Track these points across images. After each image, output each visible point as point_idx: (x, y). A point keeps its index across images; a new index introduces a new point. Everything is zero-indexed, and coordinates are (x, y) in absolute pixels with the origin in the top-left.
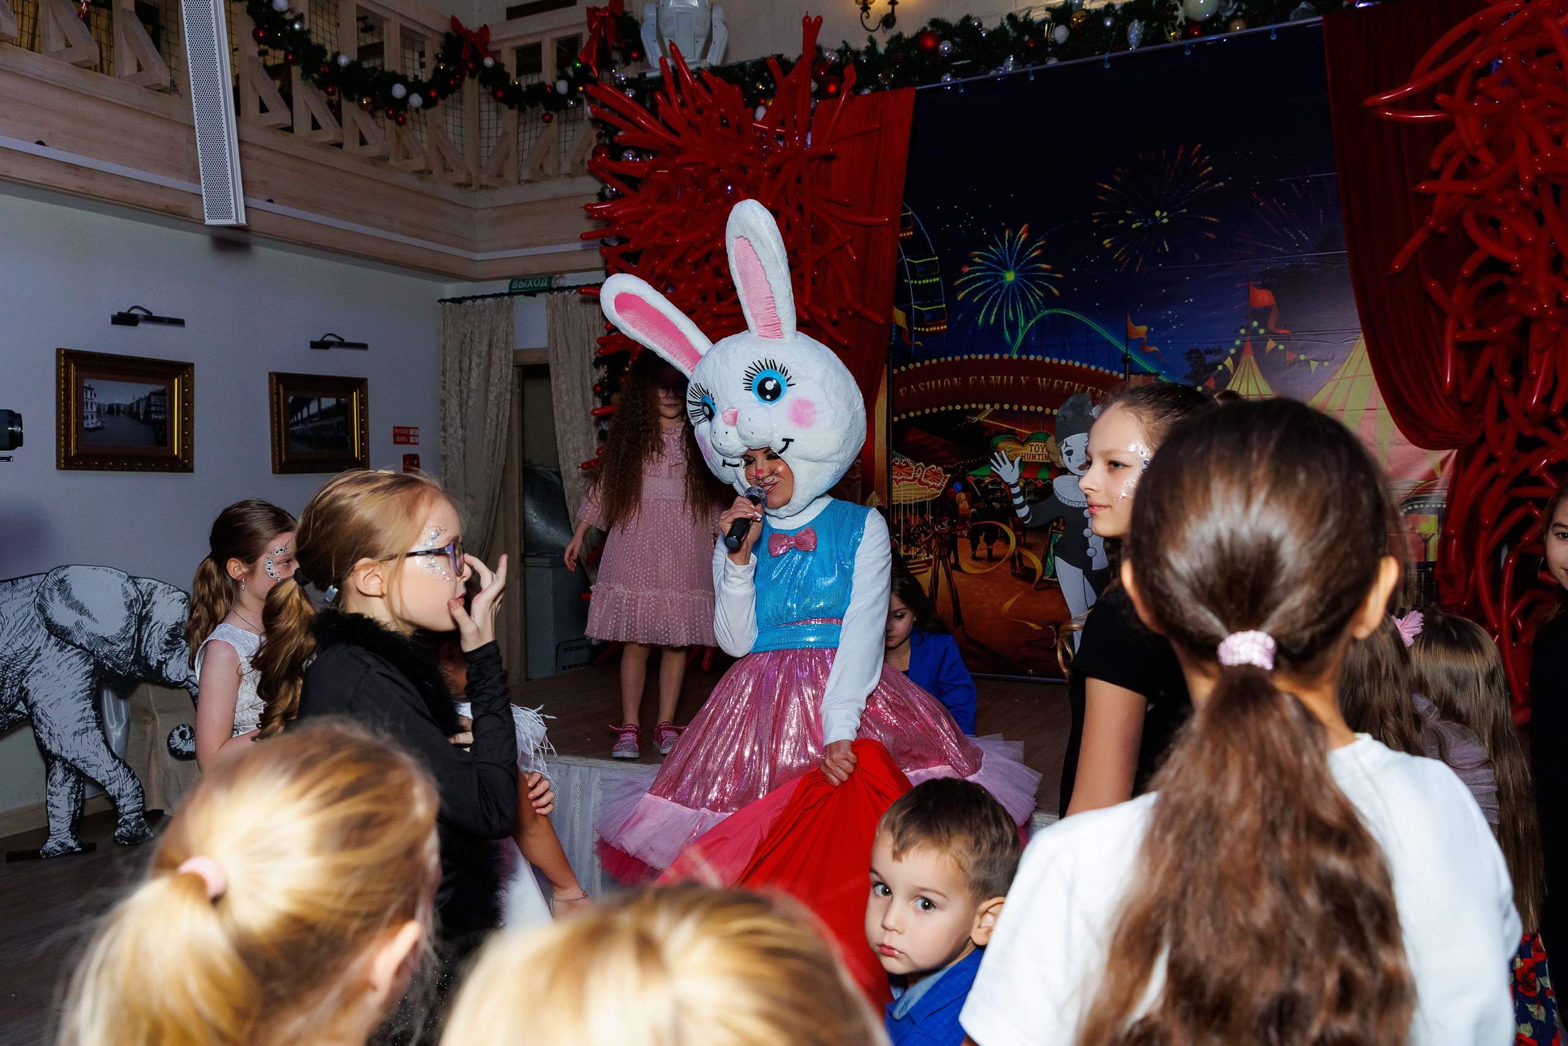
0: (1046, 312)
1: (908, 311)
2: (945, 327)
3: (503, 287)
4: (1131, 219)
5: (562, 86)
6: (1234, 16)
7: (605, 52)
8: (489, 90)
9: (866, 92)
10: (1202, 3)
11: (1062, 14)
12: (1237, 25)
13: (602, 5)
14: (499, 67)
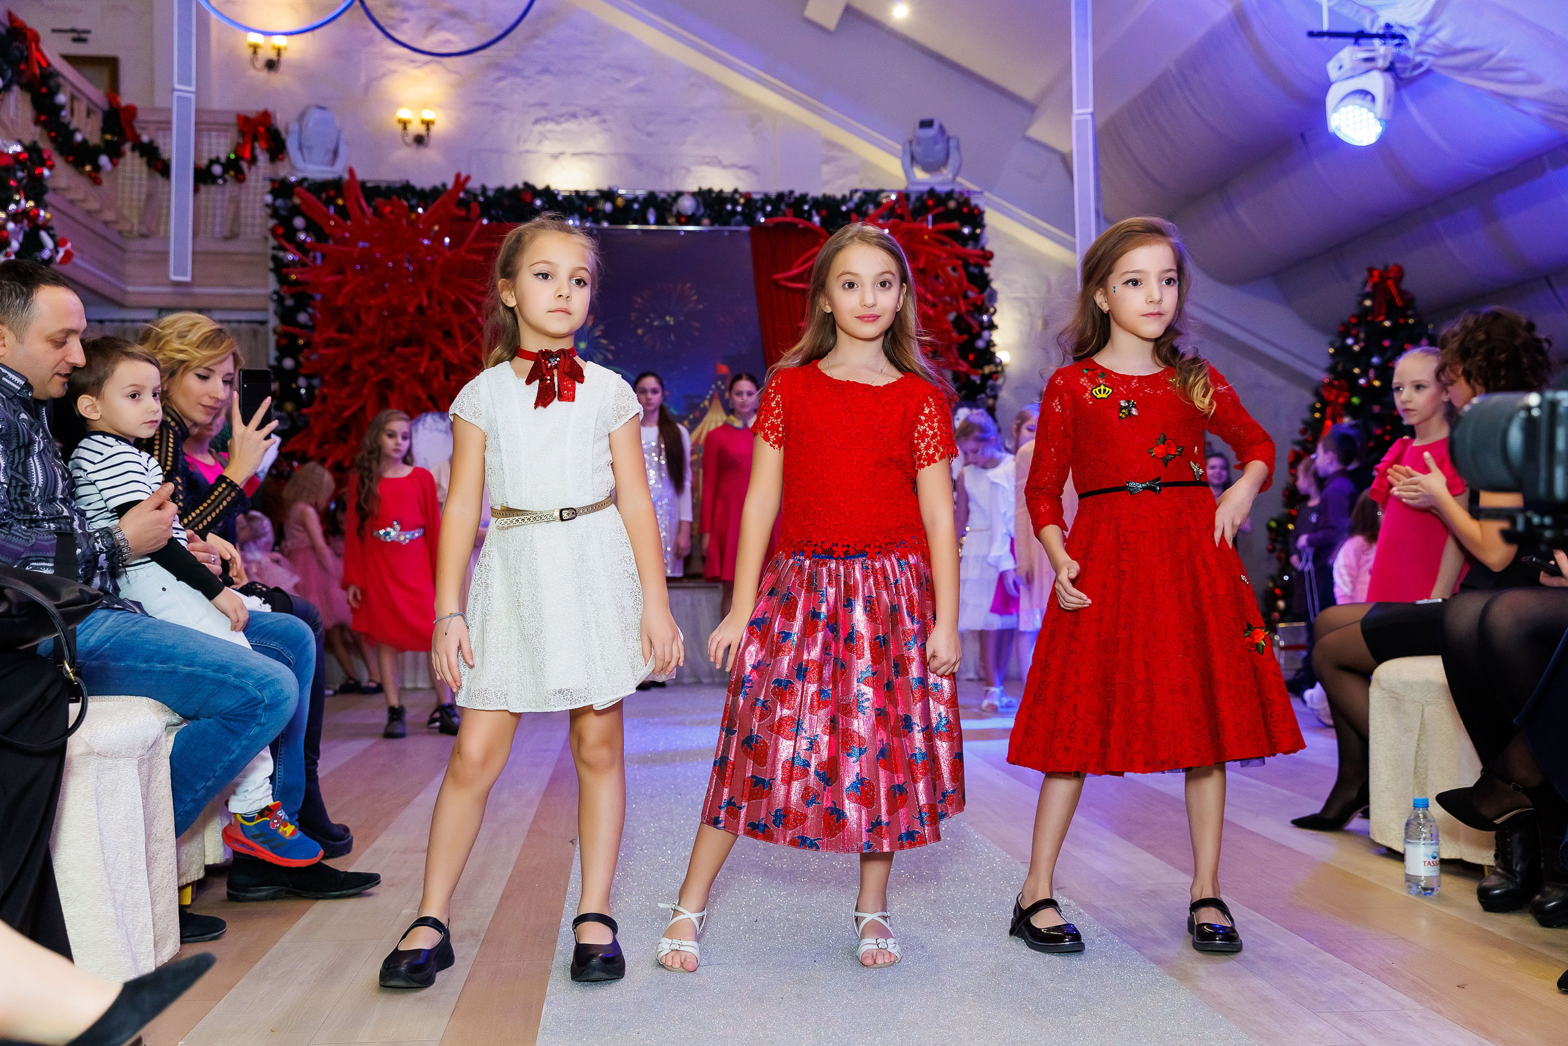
4: (653, 320)
5: (217, 170)
6: (703, 216)
7: (253, 149)
8: (144, 160)
9: (485, 222)
10: (687, 205)
11: (608, 195)
12: (706, 221)
13: (252, 115)
14: (151, 142)
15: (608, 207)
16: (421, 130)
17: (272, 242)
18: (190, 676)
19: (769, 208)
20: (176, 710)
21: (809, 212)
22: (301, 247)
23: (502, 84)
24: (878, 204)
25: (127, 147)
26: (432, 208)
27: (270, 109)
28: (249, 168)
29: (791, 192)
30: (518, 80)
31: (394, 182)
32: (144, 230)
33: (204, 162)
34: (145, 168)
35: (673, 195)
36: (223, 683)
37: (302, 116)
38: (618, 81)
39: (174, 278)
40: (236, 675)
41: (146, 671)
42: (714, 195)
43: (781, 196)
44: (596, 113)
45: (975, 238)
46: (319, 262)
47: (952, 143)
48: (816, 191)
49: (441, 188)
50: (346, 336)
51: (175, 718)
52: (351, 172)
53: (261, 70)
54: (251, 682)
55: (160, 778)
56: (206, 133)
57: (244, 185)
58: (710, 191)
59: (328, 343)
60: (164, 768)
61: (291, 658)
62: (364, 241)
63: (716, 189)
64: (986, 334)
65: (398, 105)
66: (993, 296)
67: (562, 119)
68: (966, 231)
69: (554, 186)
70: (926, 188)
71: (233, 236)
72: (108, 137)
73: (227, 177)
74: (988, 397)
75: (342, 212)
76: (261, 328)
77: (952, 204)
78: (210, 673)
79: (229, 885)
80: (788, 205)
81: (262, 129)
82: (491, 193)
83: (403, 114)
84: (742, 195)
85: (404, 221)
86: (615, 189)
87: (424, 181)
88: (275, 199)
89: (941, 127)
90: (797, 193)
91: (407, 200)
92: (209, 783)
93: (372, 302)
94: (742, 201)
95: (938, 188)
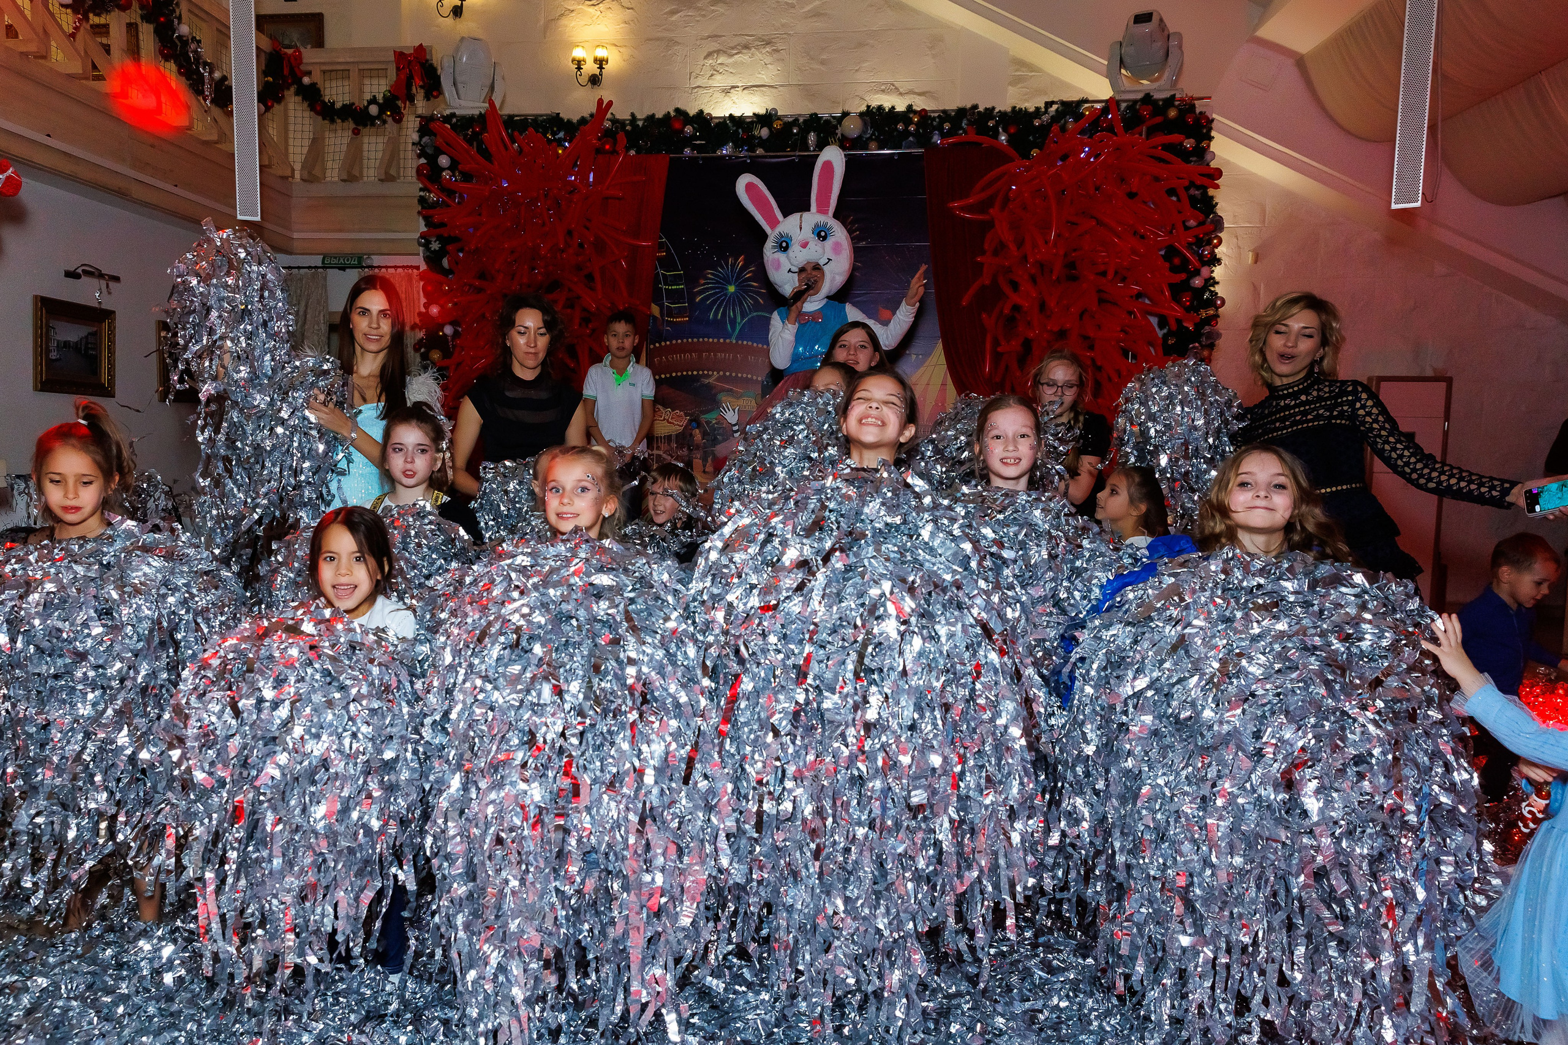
0: (756, 314)
1: (661, 306)
2: (688, 319)
3: (317, 261)
5: (374, 110)
6: (869, 139)
7: (409, 87)
8: (308, 104)
9: (632, 153)
10: (852, 128)
11: (765, 119)
12: (873, 145)
13: (408, 50)
14: (313, 85)
15: (764, 132)
17: (421, 182)
19: (947, 126)
21: (995, 128)
22: (446, 187)
24: (1079, 116)
26: (578, 140)
27: (427, 44)
28: (406, 107)
29: (975, 107)
30: (692, 12)
31: (542, 114)
32: (306, 175)
33: (363, 103)
34: (307, 113)
35: (838, 116)
37: (457, 49)
42: (884, 114)
43: (961, 112)
44: (768, 43)
45: (1201, 152)
46: (460, 201)
47: (1173, 43)
48: (1004, 105)
56: (367, 74)
57: (400, 124)
58: (880, 108)
63: (887, 106)
64: (1205, 271)
66: (1218, 224)
67: (735, 51)
68: (1189, 144)
69: (709, 112)
70: (1139, 96)
71: (388, 178)
73: (384, 117)
74: (1203, 347)
75: (485, 149)
76: (415, 272)
77: (1172, 113)
80: (970, 123)
81: (418, 66)
82: (640, 123)
83: (582, 54)
84: (916, 113)
86: (774, 112)
88: (422, 136)
89: (1161, 20)
90: (981, 109)
91: (554, 134)
94: (916, 119)
95: (1157, 96)
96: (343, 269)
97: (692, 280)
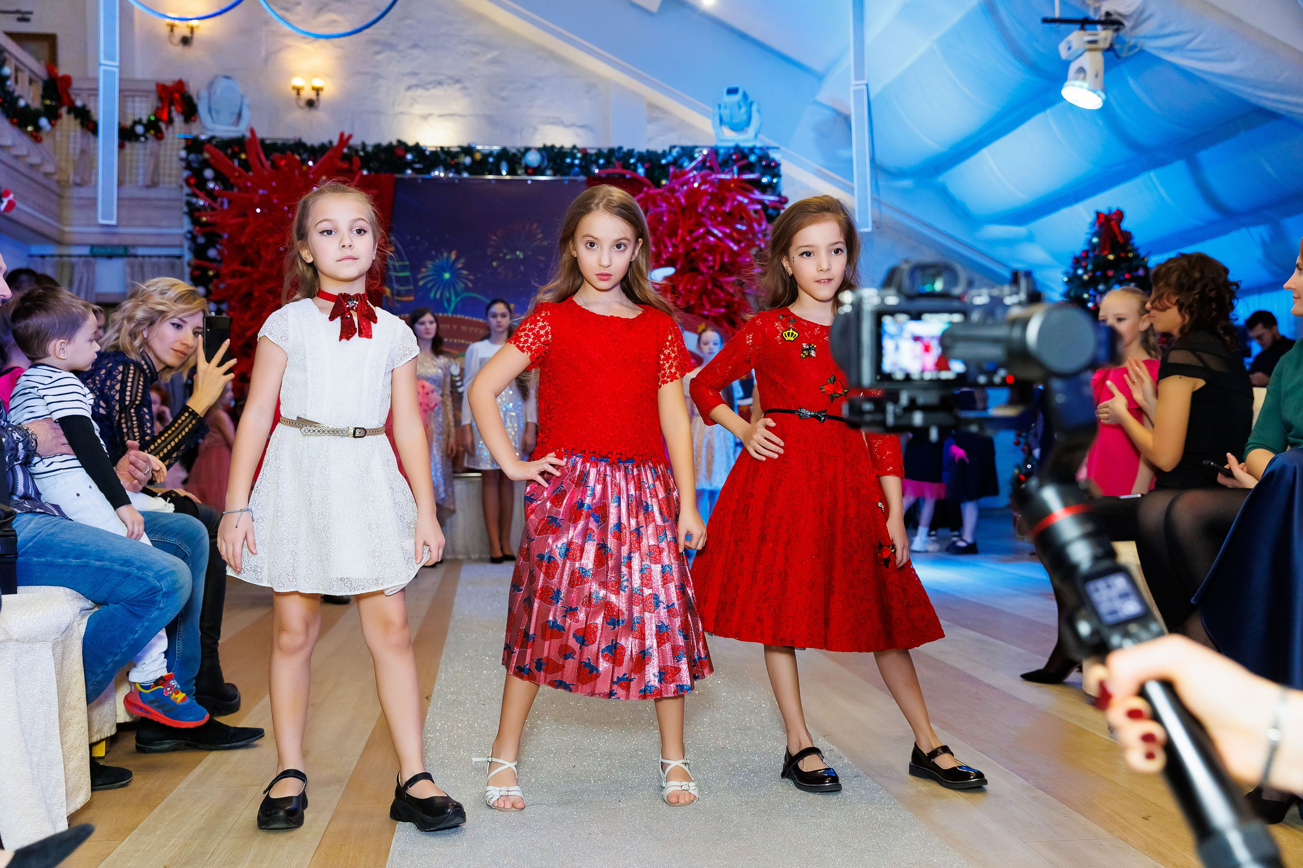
0: (466, 295)
1: (392, 289)
2: (412, 298)
3: (86, 251)
4: (505, 254)
5: (140, 129)
6: (546, 168)
7: (170, 112)
8: (78, 121)
9: (365, 172)
10: (533, 159)
11: (468, 150)
12: (550, 172)
13: (169, 84)
14: (84, 107)
15: (468, 160)
16: (312, 95)
17: (187, 190)
18: (101, 569)
19: (601, 161)
20: (88, 598)
21: (635, 164)
22: (210, 194)
23: (380, 57)
24: (692, 159)
25: (64, 110)
26: (321, 160)
27: (184, 79)
28: (167, 128)
29: (620, 148)
30: (393, 54)
31: (288, 140)
32: (78, 180)
33: (129, 123)
34: (79, 128)
35: (522, 150)
36: (127, 575)
37: (211, 85)
38: (477, 54)
39: (101, 221)
40: (140, 568)
41: (62, 566)
42: (556, 150)
43: (611, 151)
44: (458, 81)
45: (773, 186)
46: (226, 206)
47: (754, 107)
48: (641, 147)
49: (328, 145)
50: (248, 269)
51: (89, 604)
52: (252, 132)
53: (176, 45)
54: (151, 574)
55: (73, 656)
56: (130, 99)
57: (163, 142)
58: (553, 147)
59: (233, 275)
60: (77, 648)
61: (188, 551)
62: (263, 189)
63: (558, 145)
65: (292, 75)
67: (430, 86)
68: (765, 180)
69: (422, 144)
70: (732, 144)
71: (154, 184)
72: (48, 102)
73: (148, 135)
75: (245, 165)
76: (177, 261)
77: (753, 158)
78: (117, 567)
79: (138, 740)
80: (618, 159)
81: (177, 96)
82: (369, 149)
83: (297, 82)
84: (579, 150)
85: (297, 172)
86: (473, 146)
87: (313, 139)
88: (189, 153)
89: (745, 94)
90: (625, 149)
91: (300, 155)
92: (117, 658)
93: (270, 240)
94: (579, 155)
95: (742, 145)
96: (110, 257)
97: (415, 268)
